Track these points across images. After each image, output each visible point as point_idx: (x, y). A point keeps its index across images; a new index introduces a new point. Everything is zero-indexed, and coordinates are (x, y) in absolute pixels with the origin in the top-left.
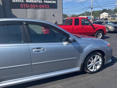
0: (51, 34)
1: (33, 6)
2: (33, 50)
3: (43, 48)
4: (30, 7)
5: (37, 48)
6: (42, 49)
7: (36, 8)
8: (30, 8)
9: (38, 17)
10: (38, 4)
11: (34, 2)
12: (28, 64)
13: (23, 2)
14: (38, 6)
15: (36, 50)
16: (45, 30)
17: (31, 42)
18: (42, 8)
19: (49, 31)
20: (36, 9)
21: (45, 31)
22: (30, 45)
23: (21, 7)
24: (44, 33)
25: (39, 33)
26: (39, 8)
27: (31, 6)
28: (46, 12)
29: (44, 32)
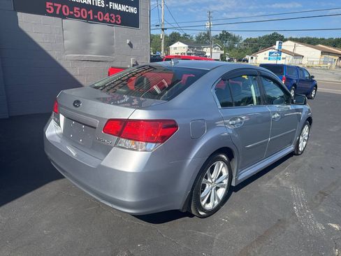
1: (80, 11)
4: (72, 13)
7: (88, 19)
14: (94, 15)
18: (105, 22)
20: (87, 22)
23: (48, 11)
26: (96, 20)
27: (75, 11)
28: (113, 35)
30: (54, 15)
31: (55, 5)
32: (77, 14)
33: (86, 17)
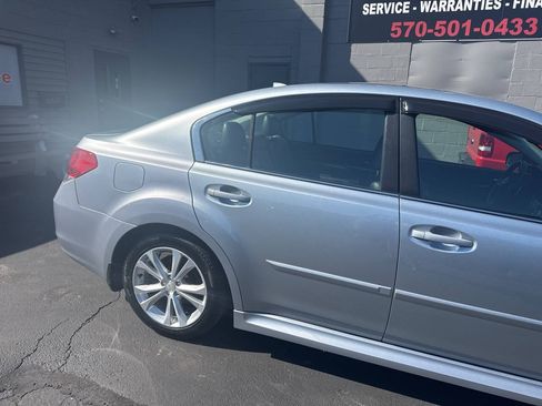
0: (516, 171)
1: (446, 26)
2: (415, 233)
3: (465, 235)
4: (430, 31)
5: (437, 230)
6: (459, 238)
7: (460, 37)
8: (430, 37)
9: (462, 79)
10: (477, 16)
11: (457, 8)
12: (377, 286)
13: (405, 11)
14: (472, 27)
15: (429, 235)
16: (482, 148)
17: (415, 193)
18: (495, 36)
19: (510, 154)
20: (458, 42)
21: (481, 153)
22: (406, 209)
23: (393, 35)
24: (477, 161)
25: (441, 157)
26: (477, 36)
27: (437, 28)
28: (512, 58)
29: (475, 156)
30: (401, 39)
31: (405, 24)
32: (440, 31)
33: (456, 33)
